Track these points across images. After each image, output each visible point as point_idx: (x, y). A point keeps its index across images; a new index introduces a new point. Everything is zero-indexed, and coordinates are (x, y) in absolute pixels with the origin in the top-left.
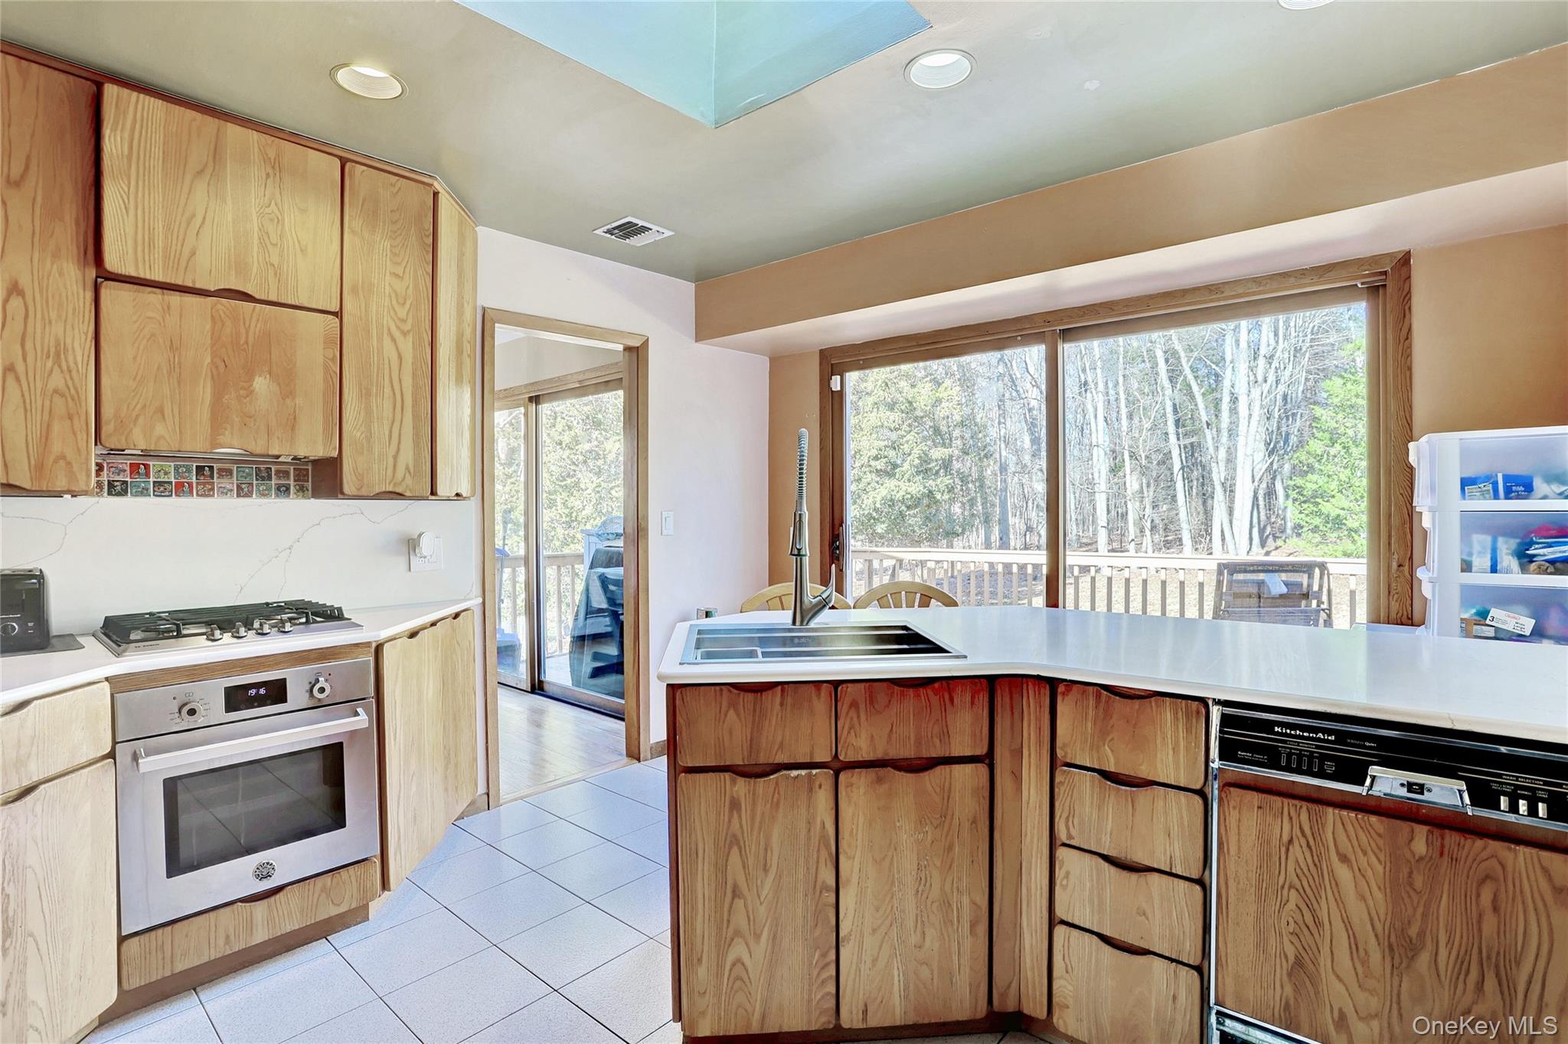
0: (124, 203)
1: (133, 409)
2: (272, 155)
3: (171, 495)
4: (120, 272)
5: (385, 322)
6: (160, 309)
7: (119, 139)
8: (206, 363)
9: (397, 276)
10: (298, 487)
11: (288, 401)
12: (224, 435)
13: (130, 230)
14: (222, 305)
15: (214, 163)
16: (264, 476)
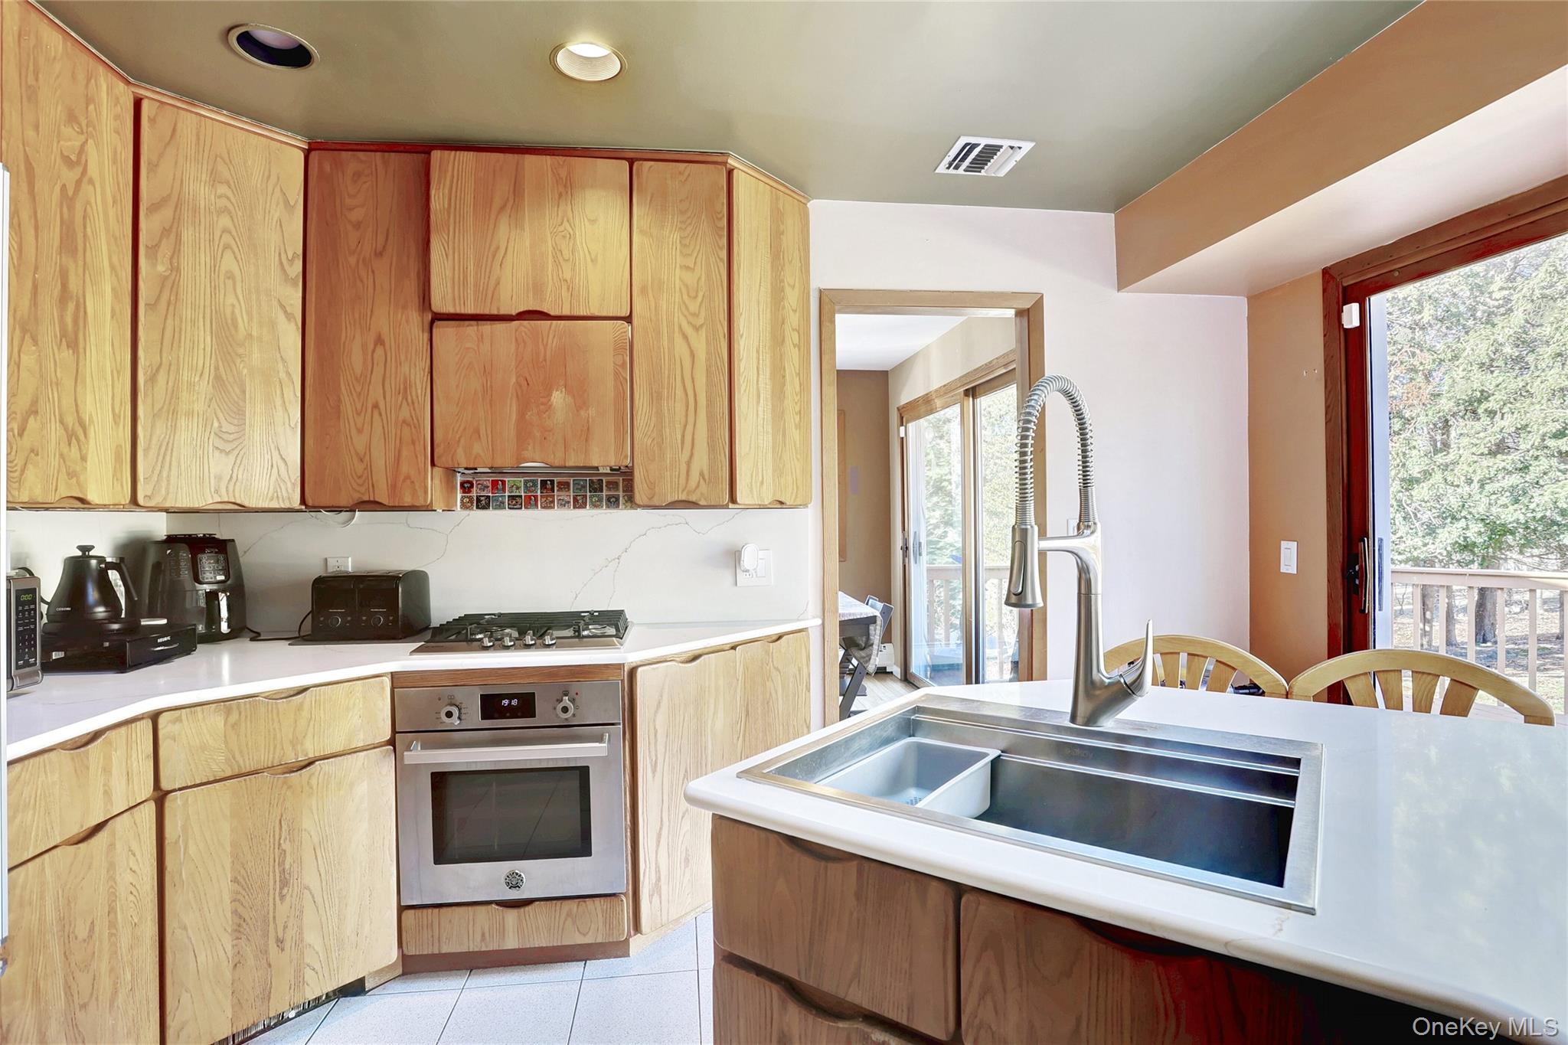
0: (445, 251)
1: (457, 432)
2: (563, 173)
3: (521, 508)
4: (442, 312)
5: (676, 319)
6: (476, 339)
7: (441, 194)
8: (512, 383)
9: (687, 268)
10: (626, 498)
11: (583, 413)
12: (527, 450)
13: (449, 273)
14: (525, 327)
15: (515, 195)
16: (596, 487)
